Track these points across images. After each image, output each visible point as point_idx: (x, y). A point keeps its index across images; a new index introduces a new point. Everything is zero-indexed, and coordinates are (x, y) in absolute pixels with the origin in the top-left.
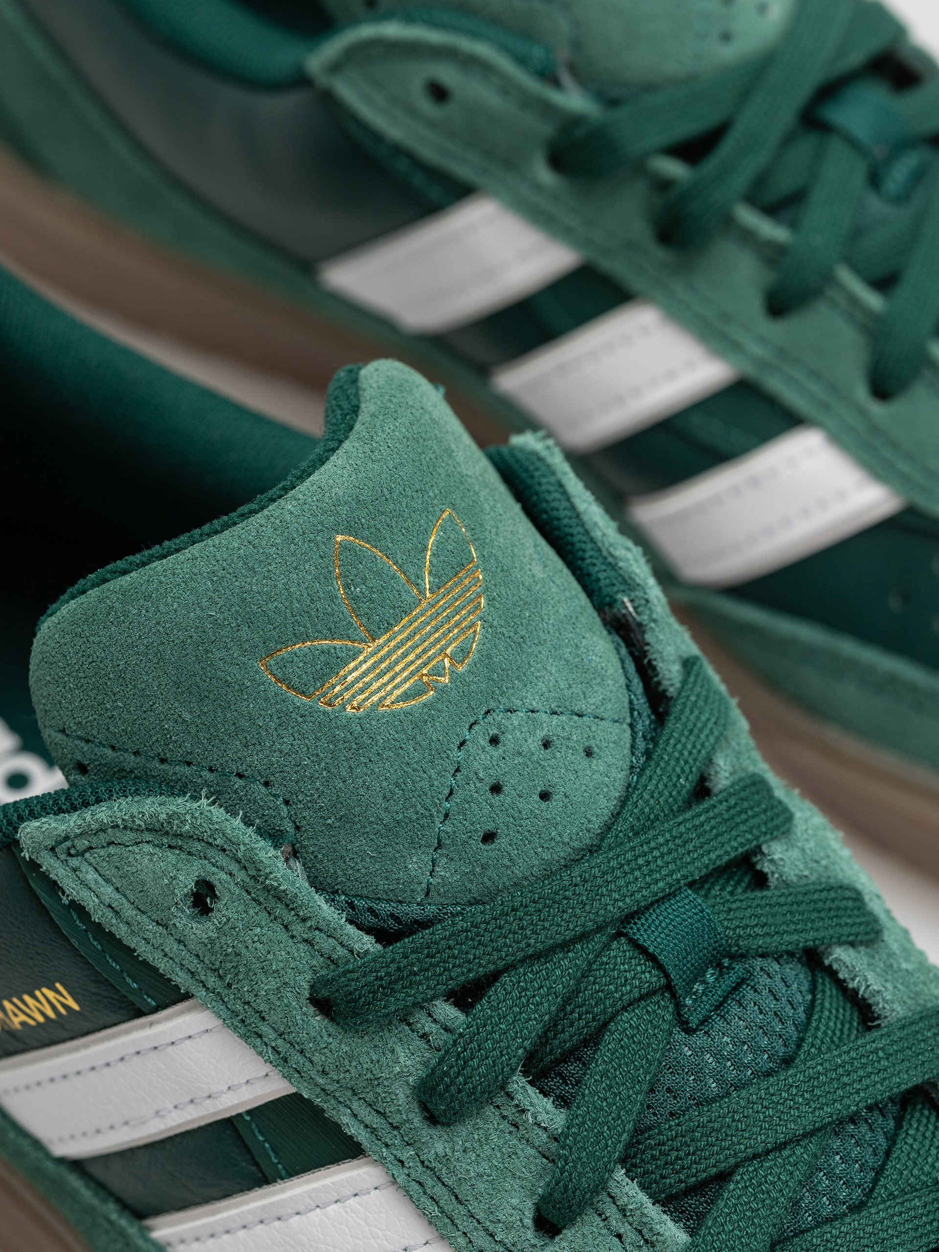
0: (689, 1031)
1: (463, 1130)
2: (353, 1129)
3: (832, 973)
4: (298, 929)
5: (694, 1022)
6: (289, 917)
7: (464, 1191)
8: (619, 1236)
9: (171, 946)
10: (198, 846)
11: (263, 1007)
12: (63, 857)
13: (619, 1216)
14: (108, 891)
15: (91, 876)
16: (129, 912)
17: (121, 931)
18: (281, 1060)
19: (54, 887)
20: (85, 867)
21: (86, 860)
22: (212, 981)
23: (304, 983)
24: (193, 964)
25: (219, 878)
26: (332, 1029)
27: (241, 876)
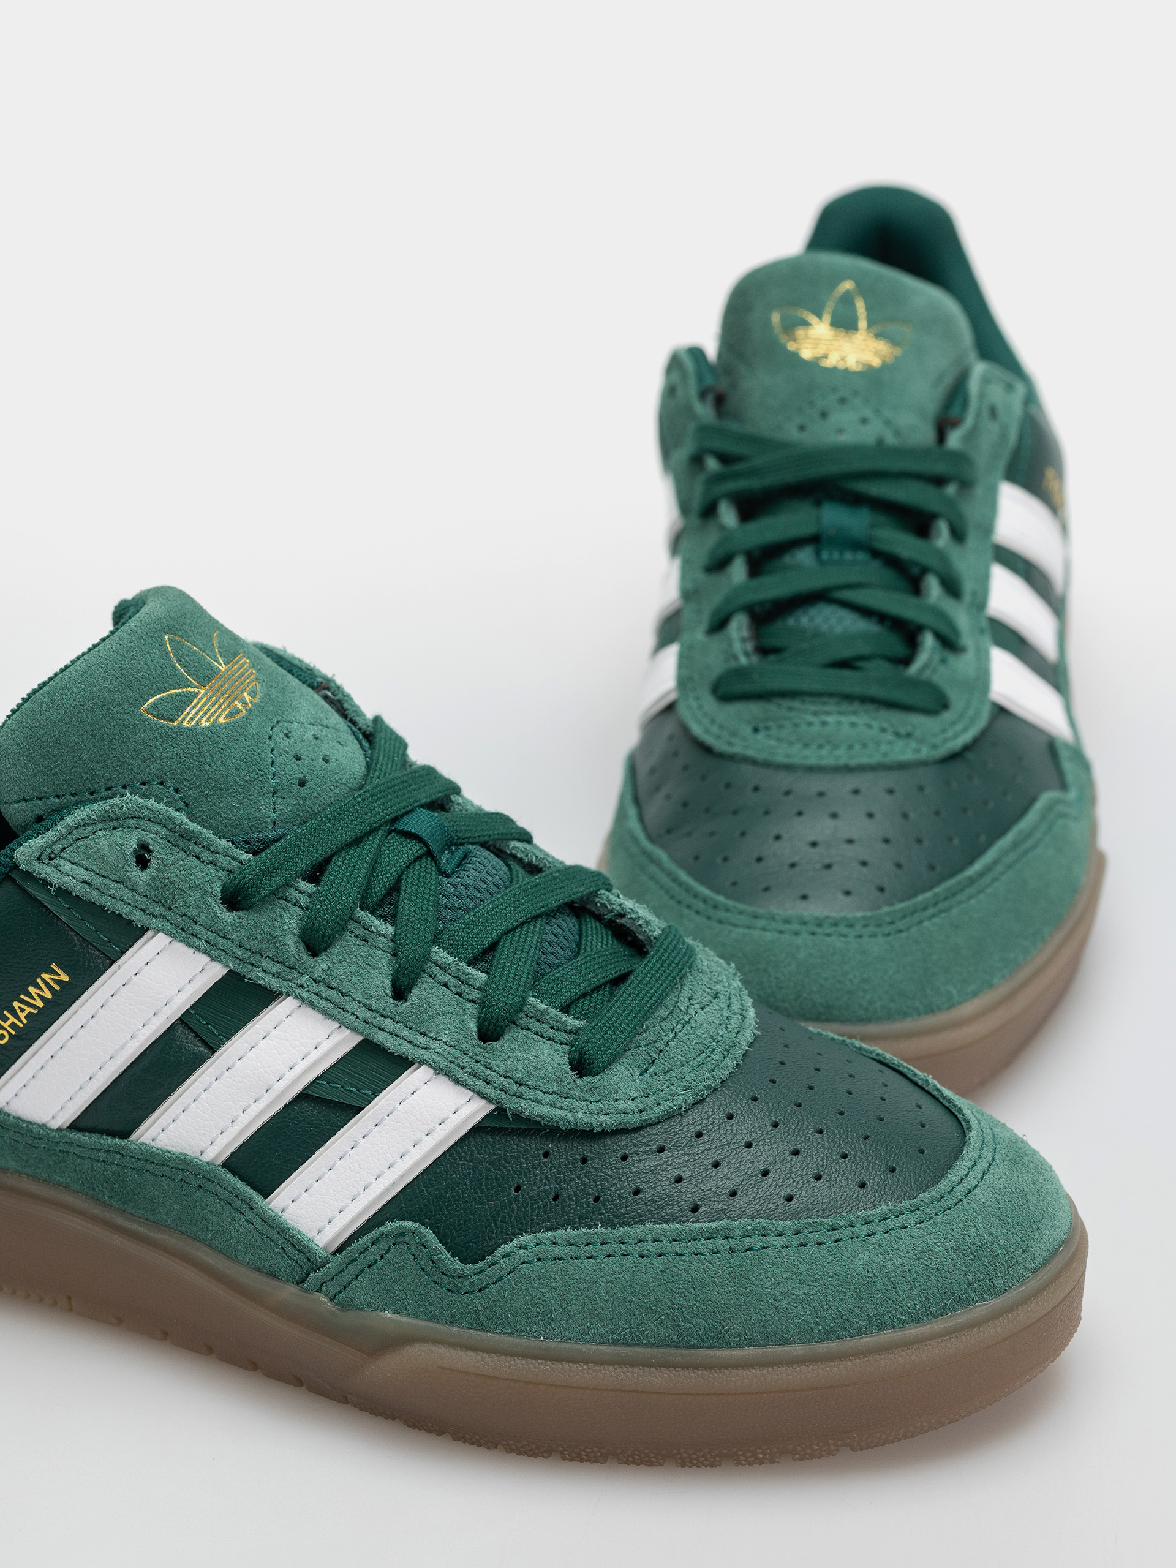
0: (448, 876)
1: (335, 949)
2: (268, 981)
3: (514, 857)
4: (205, 855)
5: (449, 871)
6: (197, 849)
7: (346, 987)
8: (445, 985)
9: (128, 895)
10: (133, 822)
11: (195, 912)
12: (47, 861)
13: (442, 972)
14: (80, 872)
15: (67, 867)
16: (97, 880)
17: (94, 896)
18: (211, 950)
19: (45, 884)
20: (62, 862)
21: (62, 858)
22: (158, 910)
23: (217, 888)
24: (143, 903)
25: (149, 838)
26: (240, 913)
27: (164, 831)
